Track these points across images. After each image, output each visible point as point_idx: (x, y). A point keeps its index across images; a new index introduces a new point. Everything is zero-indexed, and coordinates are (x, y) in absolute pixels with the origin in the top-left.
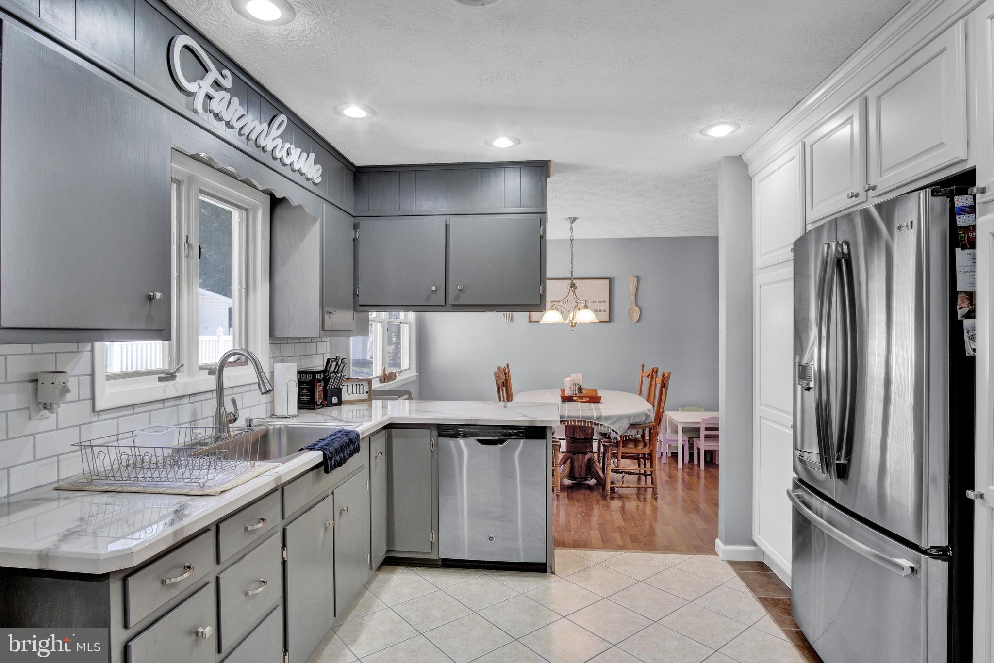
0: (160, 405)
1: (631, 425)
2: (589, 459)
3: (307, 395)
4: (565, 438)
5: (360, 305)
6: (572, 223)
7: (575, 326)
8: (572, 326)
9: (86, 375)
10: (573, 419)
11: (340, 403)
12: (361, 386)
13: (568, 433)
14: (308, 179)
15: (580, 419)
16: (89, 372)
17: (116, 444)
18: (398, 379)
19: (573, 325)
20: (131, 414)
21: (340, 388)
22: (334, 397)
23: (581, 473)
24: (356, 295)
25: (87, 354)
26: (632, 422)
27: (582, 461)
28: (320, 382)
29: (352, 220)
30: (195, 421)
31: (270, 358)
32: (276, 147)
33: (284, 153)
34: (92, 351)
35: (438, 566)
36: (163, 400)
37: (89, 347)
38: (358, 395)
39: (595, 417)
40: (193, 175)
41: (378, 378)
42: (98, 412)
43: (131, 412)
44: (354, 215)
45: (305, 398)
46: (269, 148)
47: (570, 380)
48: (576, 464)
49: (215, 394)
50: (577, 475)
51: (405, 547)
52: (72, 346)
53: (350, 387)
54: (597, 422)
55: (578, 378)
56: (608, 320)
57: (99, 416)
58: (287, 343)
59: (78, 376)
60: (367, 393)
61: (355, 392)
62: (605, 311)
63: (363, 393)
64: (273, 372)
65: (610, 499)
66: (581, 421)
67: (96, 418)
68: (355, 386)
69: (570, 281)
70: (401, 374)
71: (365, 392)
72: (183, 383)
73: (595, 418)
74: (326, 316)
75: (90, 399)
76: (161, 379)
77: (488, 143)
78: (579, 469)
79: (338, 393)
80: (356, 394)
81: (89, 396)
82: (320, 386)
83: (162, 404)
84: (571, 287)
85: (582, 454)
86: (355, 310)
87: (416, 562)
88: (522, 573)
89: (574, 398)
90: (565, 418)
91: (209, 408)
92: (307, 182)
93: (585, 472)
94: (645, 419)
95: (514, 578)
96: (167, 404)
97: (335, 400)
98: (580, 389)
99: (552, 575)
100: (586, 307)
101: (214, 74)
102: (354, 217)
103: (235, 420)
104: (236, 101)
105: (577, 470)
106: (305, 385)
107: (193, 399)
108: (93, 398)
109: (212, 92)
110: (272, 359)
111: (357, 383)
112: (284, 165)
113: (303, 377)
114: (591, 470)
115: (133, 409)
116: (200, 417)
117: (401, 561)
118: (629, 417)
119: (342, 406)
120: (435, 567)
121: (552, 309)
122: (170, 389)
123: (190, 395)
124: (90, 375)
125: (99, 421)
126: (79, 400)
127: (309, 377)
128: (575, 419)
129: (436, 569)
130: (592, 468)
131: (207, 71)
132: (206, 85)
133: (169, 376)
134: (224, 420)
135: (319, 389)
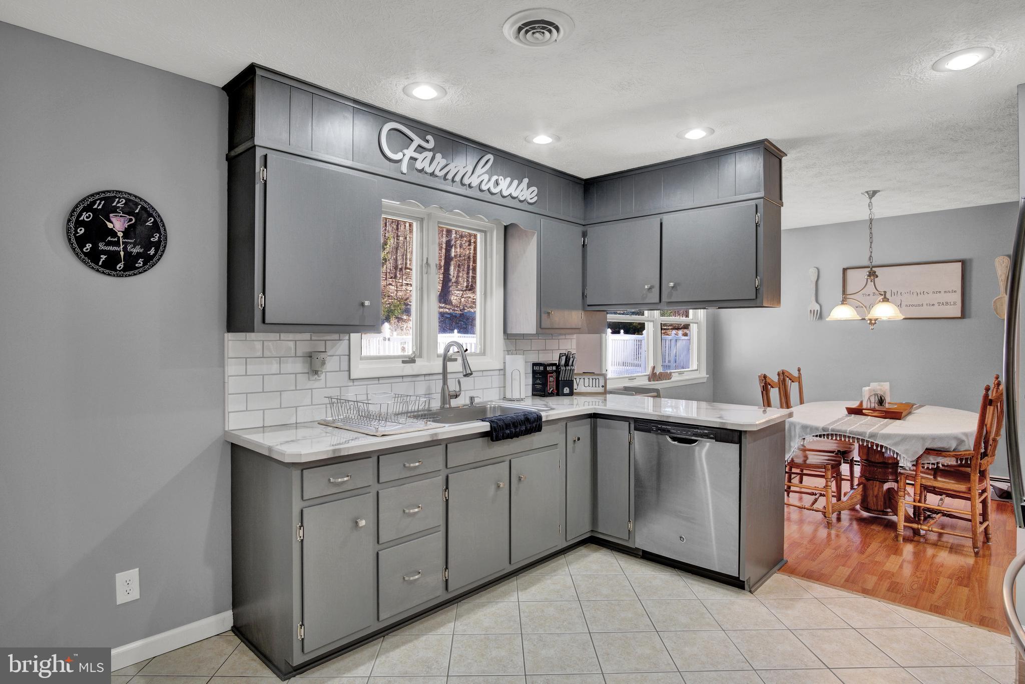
0: (401, 380)
1: (927, 449)
2: (889, 489)
3: (540, 384)
4: (859, 460)
5: (588, 305)
6: (871, 198)
7: (876, 323)
8: (871, 323)
9: (345, 355)
10: (838, 433)
11: (571, 393)
12: (597, 380)
13: (861, 454)
14: (521, 201)
15: (847, 435)
16: (347, 353)
17: (367, 402)
18: (673, 379)
19: (873, 322)
20: (377, 384)
21: (571, 380)
22: (567, 388)
23: (877, 505)
24: (584, 296)
25: (346, 342)
26: (929, 445)
27: (879, 490)
28: (552, 373)
29: (581, 229)
30: (429, 394)
31: (504, 351)
32: (482, 181)
33: (491, 185)
34: (349, 340)
35: (638, 556)
36: (402, 377)
37: (347, 338)
38: (594, 388)
39: (868, 433)
40: (431, 213)
41: (647, 377)
42: (353, 380)
43: (377, 382)
44: (583, 224)
45: (538, 387)
46: (474, 184)
47: (869, 389)
48: (870, 493)
49: (441, 377)
50: (872, 505)
51: (606, 530)
52: (336, 336)
53: (586, 381)
54: (871, 440)
55: (884, 388)
56: (959, 315)
57: (353, 382)
58: (524, 339)
59: (340, 356)
60: (603, 386)
61: (591, 385)
62: (955, 304)
63: (599, 387)
64: (505, 363)
65: (903, 541)
66: (849, 437)
67: (351, 384)
68: (591, 380)
69: (869, 269)
70: (683, 375)
71: (600, 386)
72: (421, 366)
73: (867, 435)
74: (544, 316)
75: (347, 371)
76: (404, 362)
77: (680, 136)
78: (875, 499)
79: (570, 384)
80: (592, 387)
81: (347, 368)
82: (552, 377)
83: (401, 379)
84: (869, 276)
85: (879, 481)
86: (584, 309)
87: (620, 547)
88: (718, 583)
89: (864, 411)
90: (828, 431)
91: (437, 386)
92: (520, 204)
93: (882, 503)
94: (957, 445)
95: (704, 585)
96: (405, 379)
97: (566, 390)
98: (881, 401)
99: (749, 594)
100: (886, 300)
101: (417, 141)
102: (584, 225)
103: (456, 396)
104: (439, 156)
105: (871, 500)
106: (538, 376)
107: (427, 378)
108: (349, 371)
109: (416, 155)
110: (507, 352)
111: (593, 377)
112: (492, 194)
113: (536, 368)
114: (891, 502)
115: (379, 380)
116: (434, 392)
117: (608, 544)
118: (923, 438)
119: (574, 397)
120: (635, 557)
121: (842, 304)
122: (409, 369)
123: (425, 375)
124: (348, 355)
125: (354, 386)
126: (340, 371)
127: (542, 368)
128: (840, 433)
129: (635, 559)
130: (892, 501)
131: (412, 141)
132: (410, 152)
133: (411, 360)
134: (448, 396)
135: (551, 379)
